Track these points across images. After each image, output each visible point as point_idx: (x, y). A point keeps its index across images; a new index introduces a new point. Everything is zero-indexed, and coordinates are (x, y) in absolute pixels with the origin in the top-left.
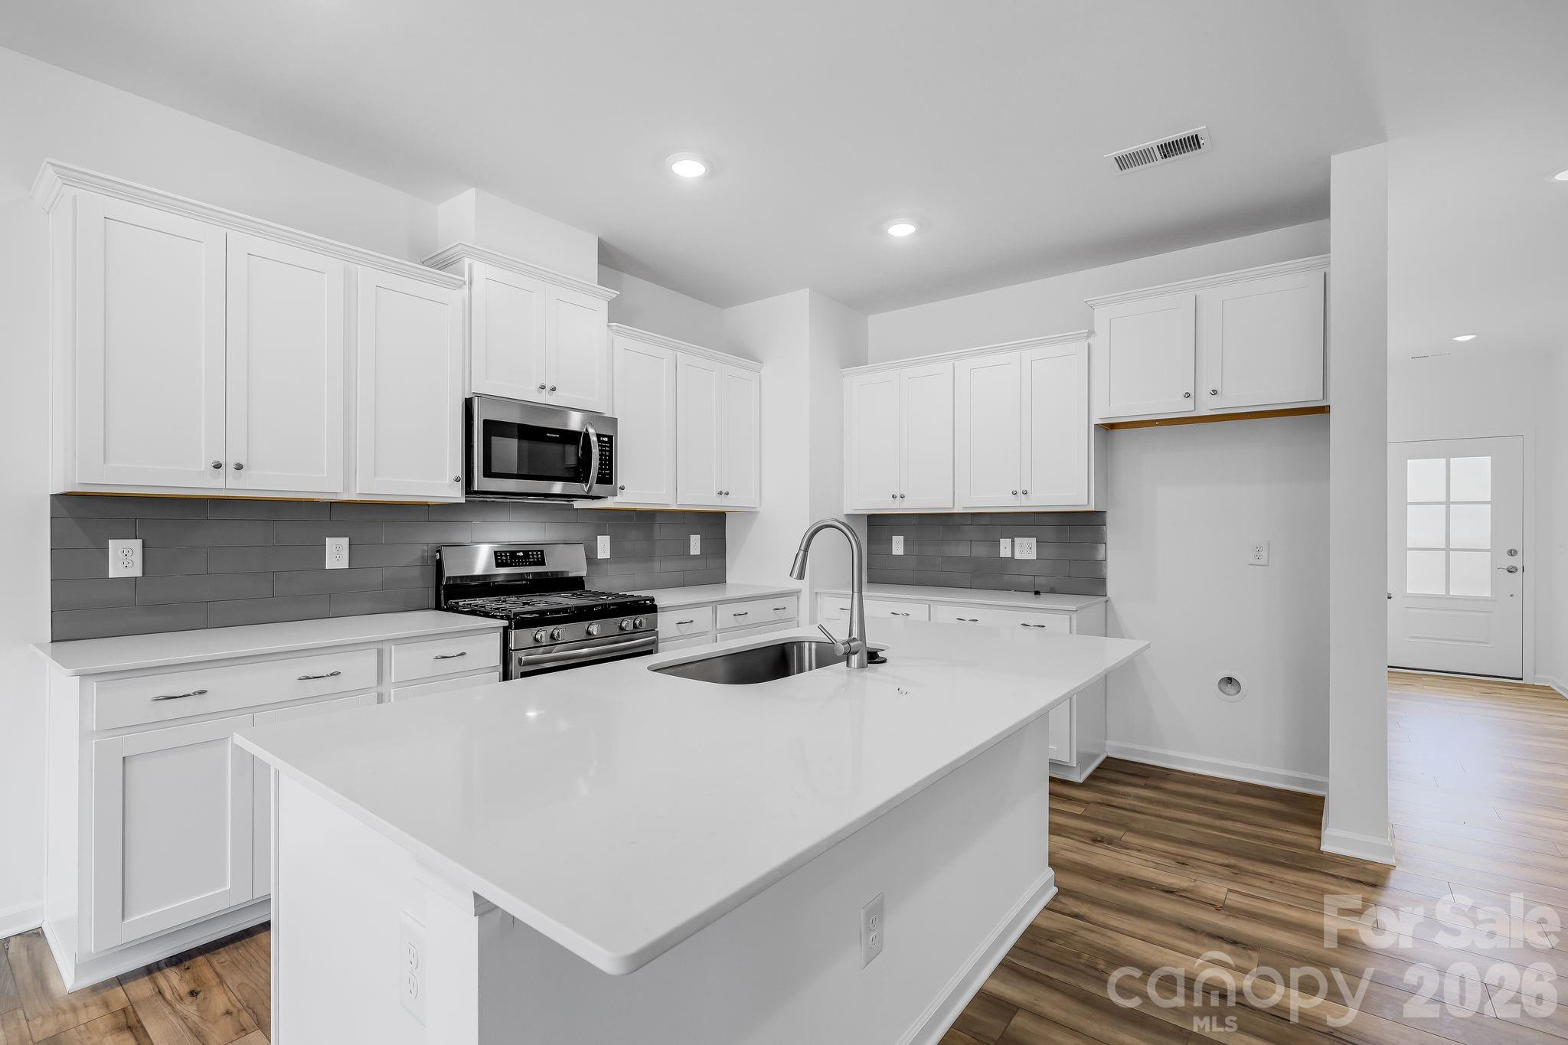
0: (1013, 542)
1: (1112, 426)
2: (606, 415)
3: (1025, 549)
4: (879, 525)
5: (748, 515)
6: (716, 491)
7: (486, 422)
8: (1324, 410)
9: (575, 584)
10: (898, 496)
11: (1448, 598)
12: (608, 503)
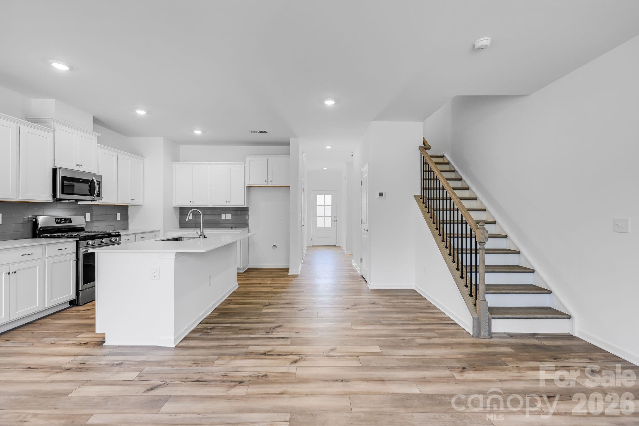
0: (225, 215)
1: (250, 186)
2: (96, 174)
3: (229, 217)
4: (183, 211)
5: (139, 206)
6: (130, 199)
7: (62, 177)
8: (289, 186)
9: (81, 229)
10: (192, 202)
11: (324, 228)
12: (97, 202)
